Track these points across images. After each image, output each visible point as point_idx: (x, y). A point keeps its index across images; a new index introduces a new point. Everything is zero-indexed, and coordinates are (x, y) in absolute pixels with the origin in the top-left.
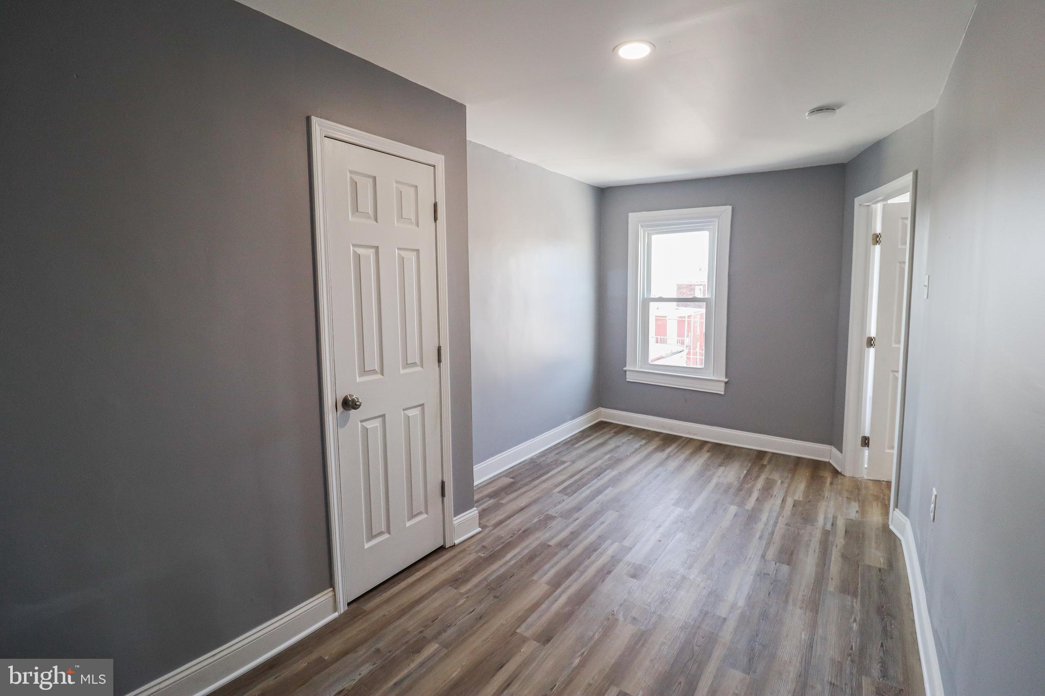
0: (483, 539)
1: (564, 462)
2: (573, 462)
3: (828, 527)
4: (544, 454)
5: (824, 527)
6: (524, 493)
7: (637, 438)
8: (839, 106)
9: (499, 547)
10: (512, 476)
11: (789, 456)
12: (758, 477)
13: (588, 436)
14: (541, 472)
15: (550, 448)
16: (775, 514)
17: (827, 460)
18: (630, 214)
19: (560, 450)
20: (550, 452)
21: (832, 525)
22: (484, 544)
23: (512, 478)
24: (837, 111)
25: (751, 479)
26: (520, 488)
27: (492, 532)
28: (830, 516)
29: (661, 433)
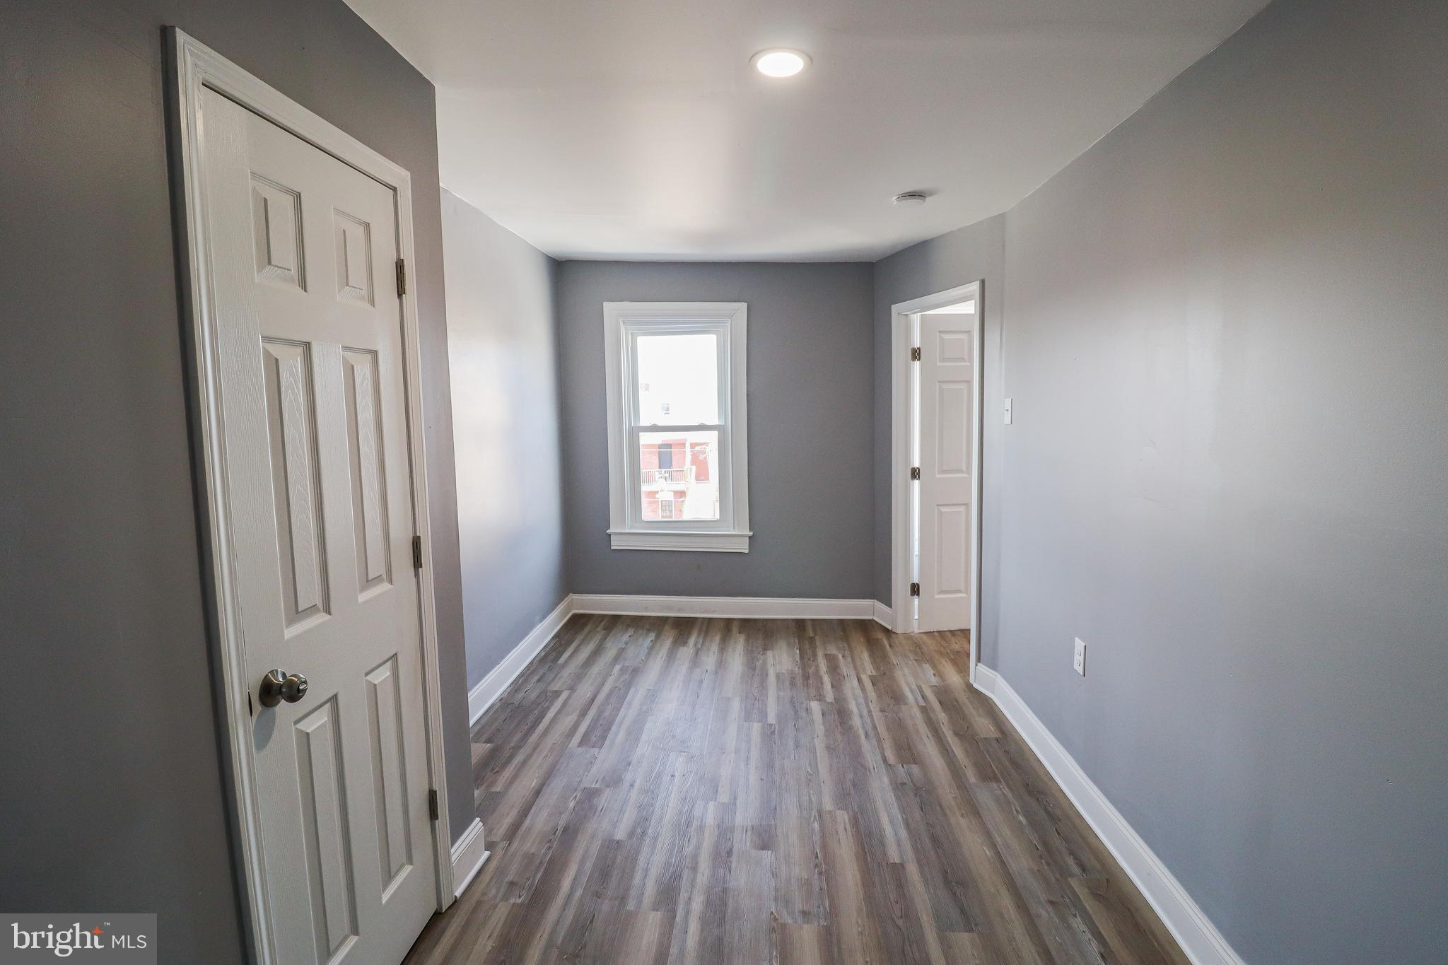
0: (501, 871)
1: (557, 694)
2: (572, 689)
3: (922, 703)
4: (517, 686)
5: (918, 704)
6: (524, 763)
7: (641, 632)
8: (931, 193)
9: (539, 876)
10: (485, 737)
11: (831, 620)
12: (815, 655)
13: (569, 643)
14: (531, 718)
15: (521, 675)
16: (861, 700)
17: (871, 618)
18: (605, 304)
19: (541, 672)
20: (526, 681)
21: (923, 698)
22: (510, 878)
23: (487, 741)
24: (927, 199)
25: (809, 660)
26: (511, 757)
27: (509, 854)
28: (914, 687)
29: (667, 618)
